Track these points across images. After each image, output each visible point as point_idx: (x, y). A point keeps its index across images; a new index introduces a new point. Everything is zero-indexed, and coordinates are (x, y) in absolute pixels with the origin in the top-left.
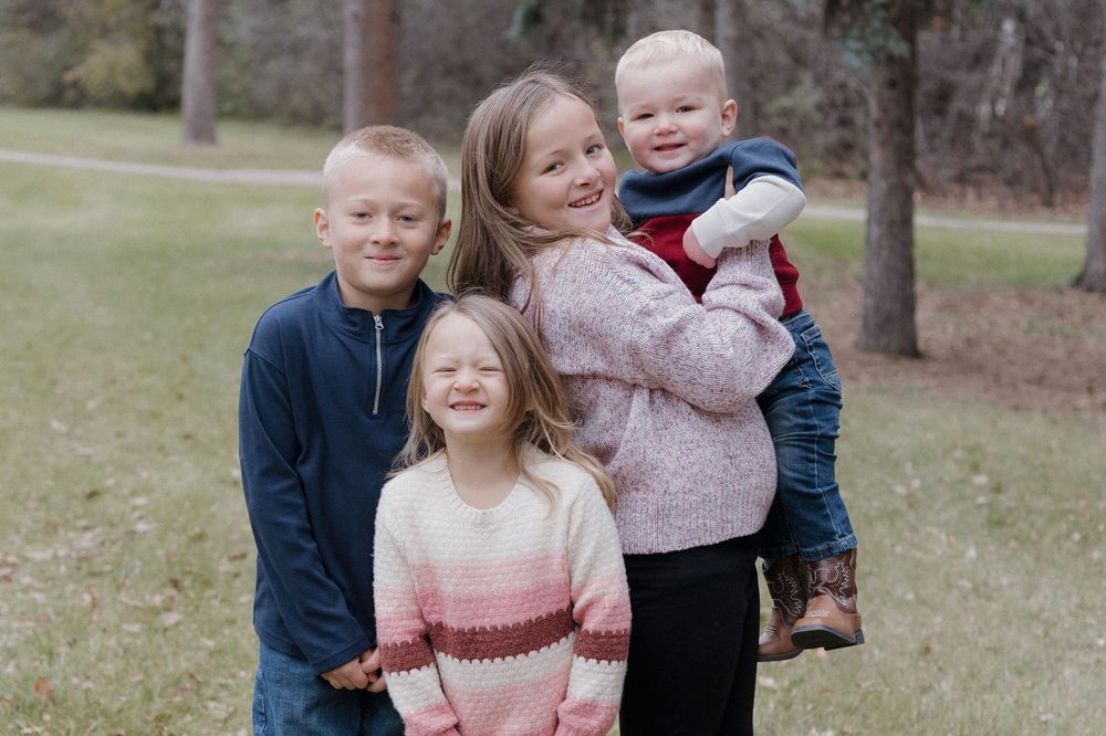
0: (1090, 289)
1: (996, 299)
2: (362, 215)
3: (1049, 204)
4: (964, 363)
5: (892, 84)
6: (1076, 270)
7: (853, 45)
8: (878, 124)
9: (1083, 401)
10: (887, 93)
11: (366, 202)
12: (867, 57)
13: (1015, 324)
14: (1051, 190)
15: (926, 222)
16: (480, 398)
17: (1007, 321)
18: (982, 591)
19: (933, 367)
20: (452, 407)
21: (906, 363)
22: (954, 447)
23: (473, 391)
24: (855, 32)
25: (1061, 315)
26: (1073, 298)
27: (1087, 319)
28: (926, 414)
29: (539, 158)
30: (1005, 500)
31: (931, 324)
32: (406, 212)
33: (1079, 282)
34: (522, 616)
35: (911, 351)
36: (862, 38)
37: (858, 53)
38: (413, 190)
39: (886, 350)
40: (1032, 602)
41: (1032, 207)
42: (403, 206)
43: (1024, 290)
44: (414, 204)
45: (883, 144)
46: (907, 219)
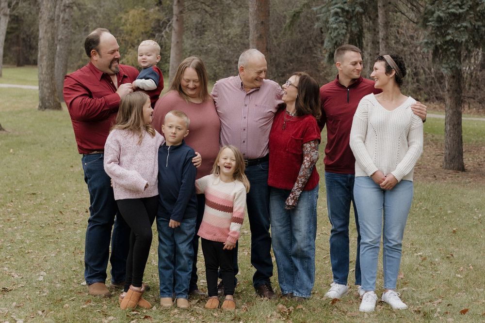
2: (170, 127)
5: (453, 77)
7: (444, 65)
8: (448, 90)
10: (452, 80)
11: (171, 125)
12: (449, 70)
16: (230, 166)
19: (470, 174)
20: (225, 167)
21: (460, 173)
23: (230, 164)
24: (445, 61)
28: (474, 191)
31: (468, 161)
32: (179, 128)
34: (221, 203)
35: (462, 169)
36: (447, 63)
37: (446, 68)
38: (181, 123)
39: (453, 169)
42: (179, 126)
44: (181, 126)
46: (459, 123)
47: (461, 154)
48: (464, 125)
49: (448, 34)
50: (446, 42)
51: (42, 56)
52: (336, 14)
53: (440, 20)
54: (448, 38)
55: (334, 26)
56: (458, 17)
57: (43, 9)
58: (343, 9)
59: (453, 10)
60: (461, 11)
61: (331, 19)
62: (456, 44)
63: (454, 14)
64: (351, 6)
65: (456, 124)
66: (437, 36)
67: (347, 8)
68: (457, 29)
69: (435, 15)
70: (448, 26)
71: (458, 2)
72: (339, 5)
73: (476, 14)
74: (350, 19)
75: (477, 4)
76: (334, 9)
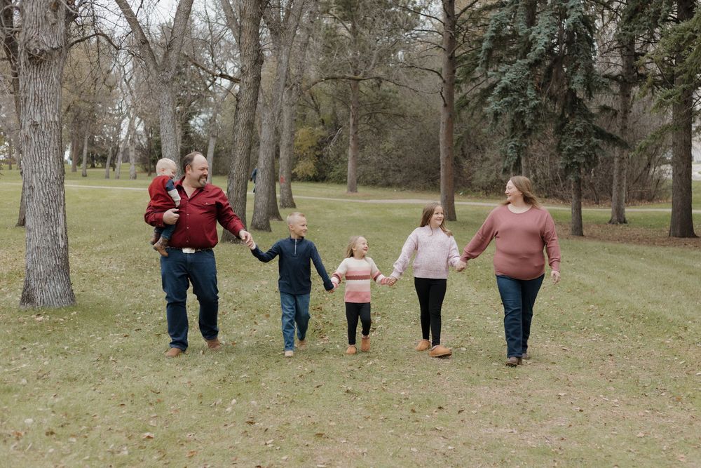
0: (613, 223)
3: (597, 203)
4: (592, 237)
5: (576, 182)
6: (609, 219)
8: (574, 190)
9: (618, 242)
10: (576, 184)
12: (574, 178)
14: (598, 200)
15: (584, 210)
17: (597, 231)
19: (587, 238)
21: (581, 237)
24: (572, 173)
25: (608, 229)
26: (609, 225)
27: (614, 230)
29: (435, 212)
31: (585, 231)
33: (610, 222)
35: (582, 235)
36: (573, 175)
37: (572, 177)
39: (577, 235)
41: (593, 204)
43: (598, 223)
45: (575, 194)
46: (580, 213)
47: (581, 226)
48: (583, 213)
49: (574, 158)
50: (573, 163)
52: (512, 148)
53: (569, 150)
54: (574, 160)
55: (511, 155)
56: (579, 149)
58: (515, 145)
59: (576, 145)
60: (581, 145)
61: (509, 151)
62: (578, 164)
63: (577, 147)
64: (520, 143)
65: (578, 210)
66: (567, 159)
67: (517, 144)
68: (579, 155)
69: (567, 148)
70: (574, 153)
71: (579, 140)
72: (513, 143)
73: (589, 147)
74: (519, 150)
75: (590, 141)
76: (510, 145)
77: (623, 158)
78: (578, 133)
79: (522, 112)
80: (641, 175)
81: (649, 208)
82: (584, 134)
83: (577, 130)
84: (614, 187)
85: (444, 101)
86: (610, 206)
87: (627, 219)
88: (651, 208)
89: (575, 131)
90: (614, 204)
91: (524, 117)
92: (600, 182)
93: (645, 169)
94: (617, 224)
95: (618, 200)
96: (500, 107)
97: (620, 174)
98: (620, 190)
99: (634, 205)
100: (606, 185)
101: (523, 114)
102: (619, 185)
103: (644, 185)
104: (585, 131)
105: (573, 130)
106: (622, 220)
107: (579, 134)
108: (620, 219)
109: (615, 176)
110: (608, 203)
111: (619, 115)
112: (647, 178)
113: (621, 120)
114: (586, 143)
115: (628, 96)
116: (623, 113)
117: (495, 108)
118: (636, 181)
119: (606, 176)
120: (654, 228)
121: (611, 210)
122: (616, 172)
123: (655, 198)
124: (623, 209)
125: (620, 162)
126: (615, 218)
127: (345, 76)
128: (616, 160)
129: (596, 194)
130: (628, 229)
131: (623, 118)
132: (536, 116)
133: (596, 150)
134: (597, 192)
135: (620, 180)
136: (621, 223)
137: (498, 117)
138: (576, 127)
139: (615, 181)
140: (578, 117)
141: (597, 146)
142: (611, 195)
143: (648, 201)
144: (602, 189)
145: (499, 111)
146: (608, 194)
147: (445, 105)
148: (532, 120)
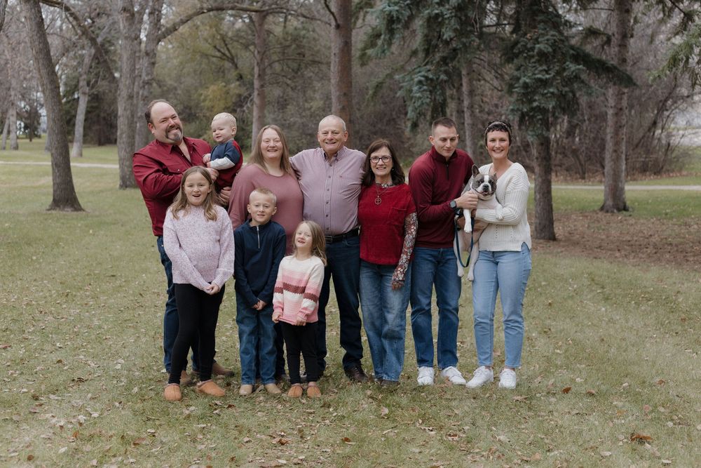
0: (607, 212)
1: (574, 216)
2: (257, 206)
3: (583, 178)
4: (573, 243)
5: (542, 144)
6: (600, 204)
7: (530, 133)
8: (537, 158)
10: (540, 148)
12: (535, 137)
13: (583, 226)
14: (584, 173)
17: (580, 225)
18: (611, 321)
19: (562, 244)
20: (298, 241)
21: (551, 242)
22: (583, 273)
24: (531, 129)
25: (599, 222)
26: (601, 215)
27: (609, 221)
28: (567, 261)
30: (607, 290)
31: (559, 230)
33: (602, 209)
35: (553, 238)
36: (533, 131)
37: (532, 136)
38: (268, 201)
39: (543, 238)
40: (629, 324)
41: (576, 179)
42: (266, 204)
43: (583, 212)
45: (539, 165)
46: (549, 192)
47: (551, 222)
49: (535, 101)
50: (533, 109)
51: (121, 134)
52: (420, 82)
53: (526, 86)
54: (535, 104)
55: (418, 95)
56: (544, 83)
57: (121, 86)
58: (427, 78)
59: (539, 76)
60: (548, 76)
61: (415, 88)
62: (544, 111)
63: (540, 80)
64: (435, 74)
66: (523, 103)
67: (431, 76)
68: (543, 95)
69: (521, 81)
70: (534, 92)
71: (545, 67)
72: (423, 73)
73: (563, 79)
74: (435, 88)
75: (564, 70)
76: (417, 78)
77: (621, 109)
78: (542, 54)
79: (437, 15)
80: (643, 137)
81: (655, 184)
82: (554, 57)
83: (540, 50)
84: (608, 155)
85: (336, 20)
86: (601, 182)
87: (628, 203)
88: (660, 184)
89: (536, 51)
90: (608, 179)
91: (441, 24)
92: (587, 148)
93: (649, 130)
94: (612, 212)
95: (615, 174)
96: (396, 8)
97: (616, 133)
98: (616, 160)
99: (635, 180)
100: (595, 153)
101: (440, 19)
102: (615, 151)
103: (648, 152)
104: (554, 51)
105: (532, 49)
106: (621, 205)
107: (543, 57)
108: (617, 204)
109: (608, 137)
110: (598, 179)
111: (614, 41)
112: (651, 143)
113: (617, 49)
114: (558, 73)
115: (628, 11)
116: (620, 38)
117: (388, 8)
118: (637, 146)
119: (595, 139)
120: (672, 218)
121: (602, 187)
122: (610, 130)
123: (664, 169)
124: (623, 189)
125: (616, 114)
126: (610, 203)
127: (236, 6)
128: (611, 112)
129: (581, 165)
130: (632, 221)
131: (620, 46)
132: (462, 23)
133: (576, 86)
134: (583, 163)
135: (617, 143)
136: (619, 210)
137: (394, 26)
138: (538, 43)
139: (610, 145)
140: (541, 25)
141: (577, 77)
142: (603, 167)
143: (655, 174)
144: (589, 159)
145: (394, 14)
146: (598, 165)
147: (338, 26)
148: (455, 30)
